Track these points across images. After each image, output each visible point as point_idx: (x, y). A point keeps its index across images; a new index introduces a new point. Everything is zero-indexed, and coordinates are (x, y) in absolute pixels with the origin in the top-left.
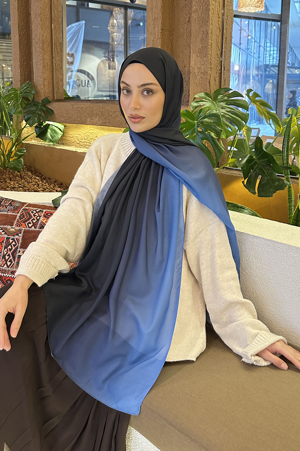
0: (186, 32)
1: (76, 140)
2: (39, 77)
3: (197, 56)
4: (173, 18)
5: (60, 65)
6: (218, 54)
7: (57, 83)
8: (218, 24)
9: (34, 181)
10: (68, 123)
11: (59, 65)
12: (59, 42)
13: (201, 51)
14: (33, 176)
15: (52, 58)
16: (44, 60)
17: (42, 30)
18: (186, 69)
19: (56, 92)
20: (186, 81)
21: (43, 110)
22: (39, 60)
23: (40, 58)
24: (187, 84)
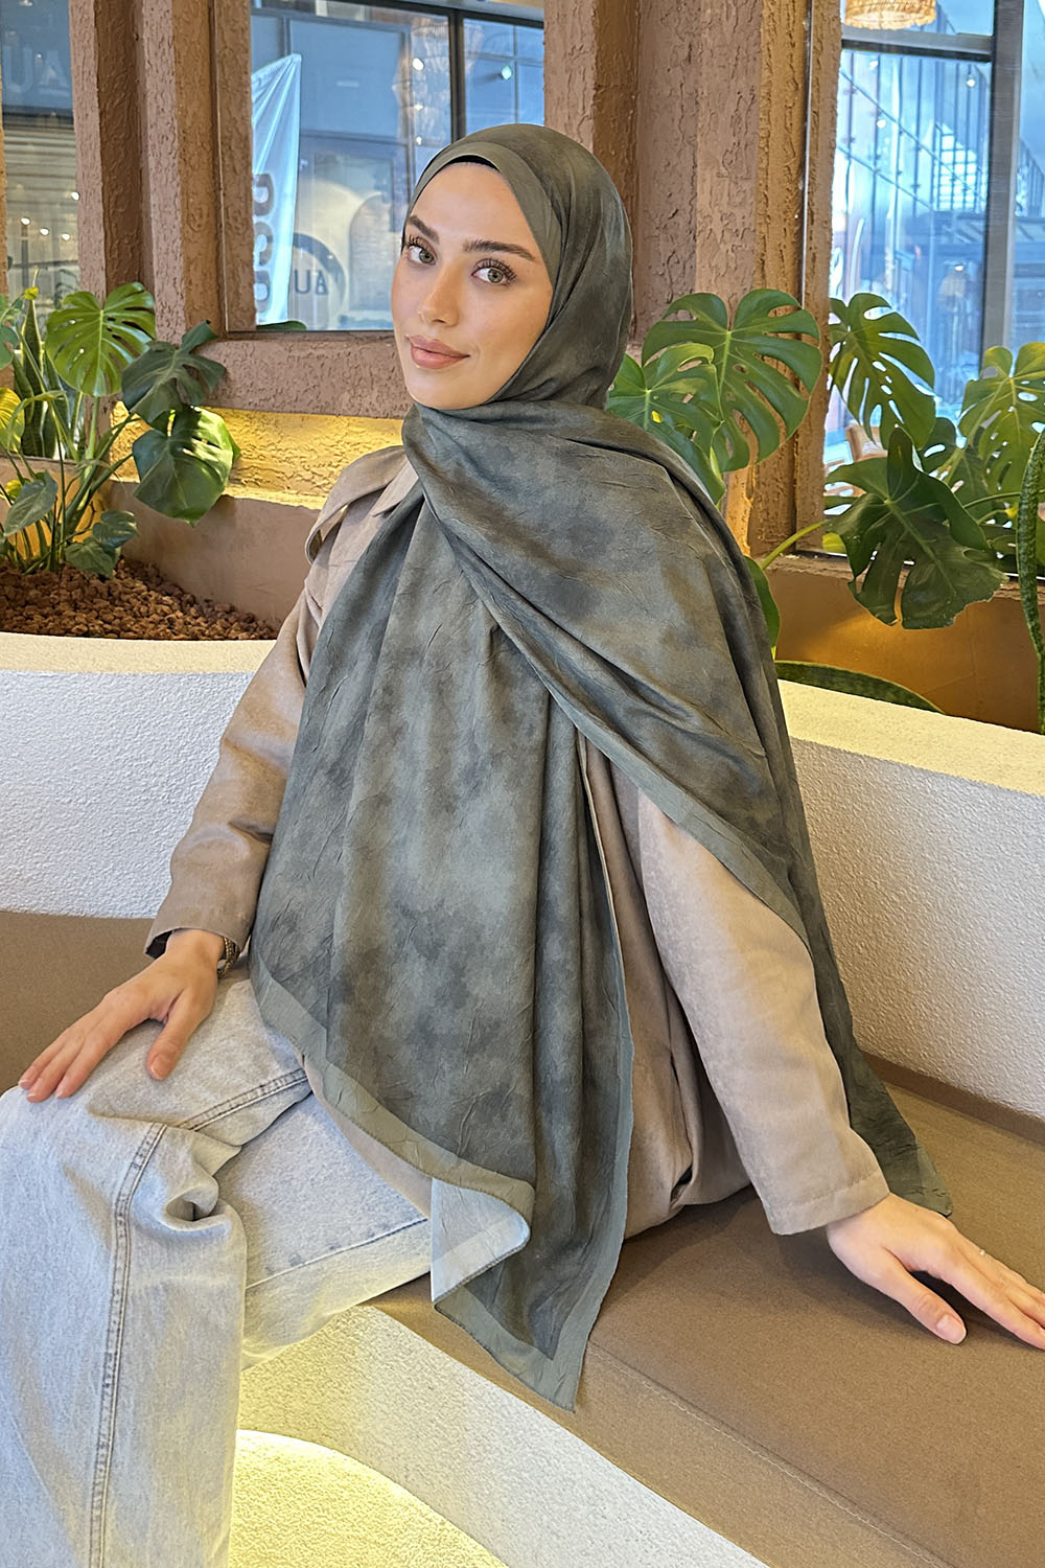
0: (679, 93)
1: (299, 469)
2: (171, 254)
3: (719, 175)
4: (635, 46)
5: (243, 216)
6: (791, 167)
7: (234, 274)
8: (788, 68)
9: (156, 609)
10: (273, 411)
11: (237, 214)
12: (239, 133)
13: (734, 158)
14: (152, 592)
16: (188, 197)
17: (181, 93)
18: (681, 220)
19: (231, 306)
20: (681, 263)
21: (184, 366)
22: (172, 196)
23: (173, 189)
24: (684, 273)
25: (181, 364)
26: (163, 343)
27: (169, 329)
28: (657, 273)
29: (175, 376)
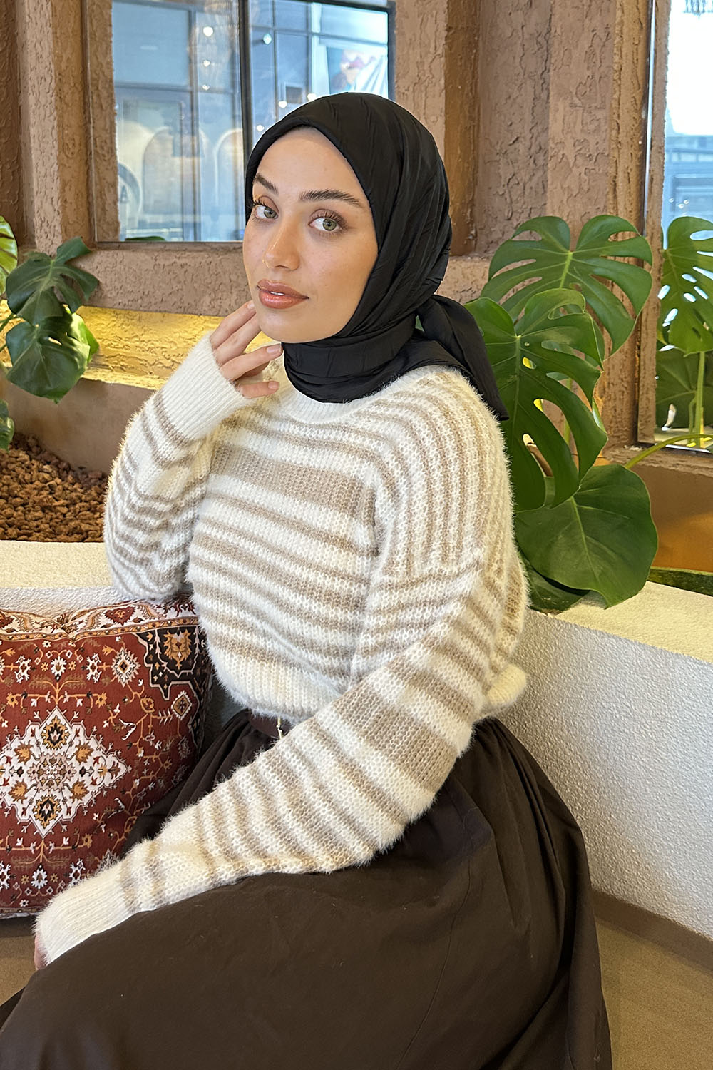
0: (520, 34)
1: (160, 357)
2: (48, 178)
3: (572, 105)
5: (109, 144)
6: (636, 98)
7: (101, 194)
8: (635, 9)
10: (139, 310)
11: (103, 144)
13: (588, 89)
14: (33, 461)
15: (85, 122)
16: (64, 129)
18: (521, 146)
19: (99, 221)
20: (521, 184)
21: (62, 276)
22: (50, 129)
23: (51, 123)
24: (524, 193)
25: (59, 273)
26: (43, 255)
27: (47, 241)
28: (497, 192)
29: (54, 284)
